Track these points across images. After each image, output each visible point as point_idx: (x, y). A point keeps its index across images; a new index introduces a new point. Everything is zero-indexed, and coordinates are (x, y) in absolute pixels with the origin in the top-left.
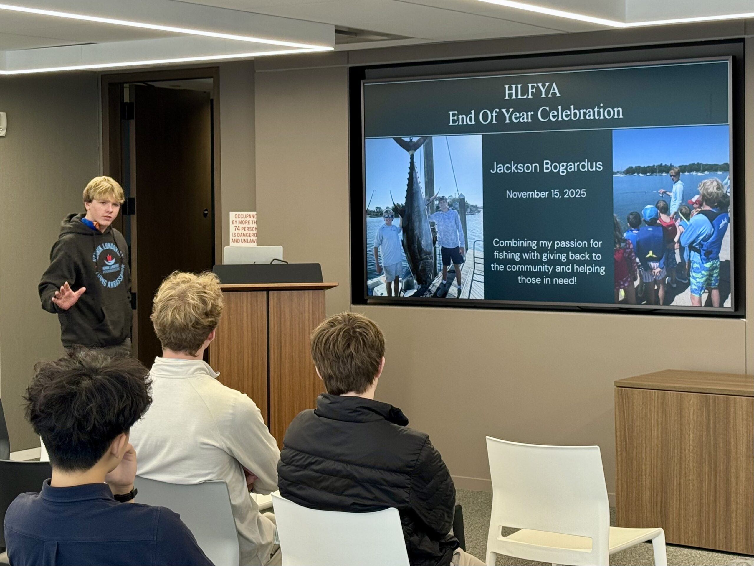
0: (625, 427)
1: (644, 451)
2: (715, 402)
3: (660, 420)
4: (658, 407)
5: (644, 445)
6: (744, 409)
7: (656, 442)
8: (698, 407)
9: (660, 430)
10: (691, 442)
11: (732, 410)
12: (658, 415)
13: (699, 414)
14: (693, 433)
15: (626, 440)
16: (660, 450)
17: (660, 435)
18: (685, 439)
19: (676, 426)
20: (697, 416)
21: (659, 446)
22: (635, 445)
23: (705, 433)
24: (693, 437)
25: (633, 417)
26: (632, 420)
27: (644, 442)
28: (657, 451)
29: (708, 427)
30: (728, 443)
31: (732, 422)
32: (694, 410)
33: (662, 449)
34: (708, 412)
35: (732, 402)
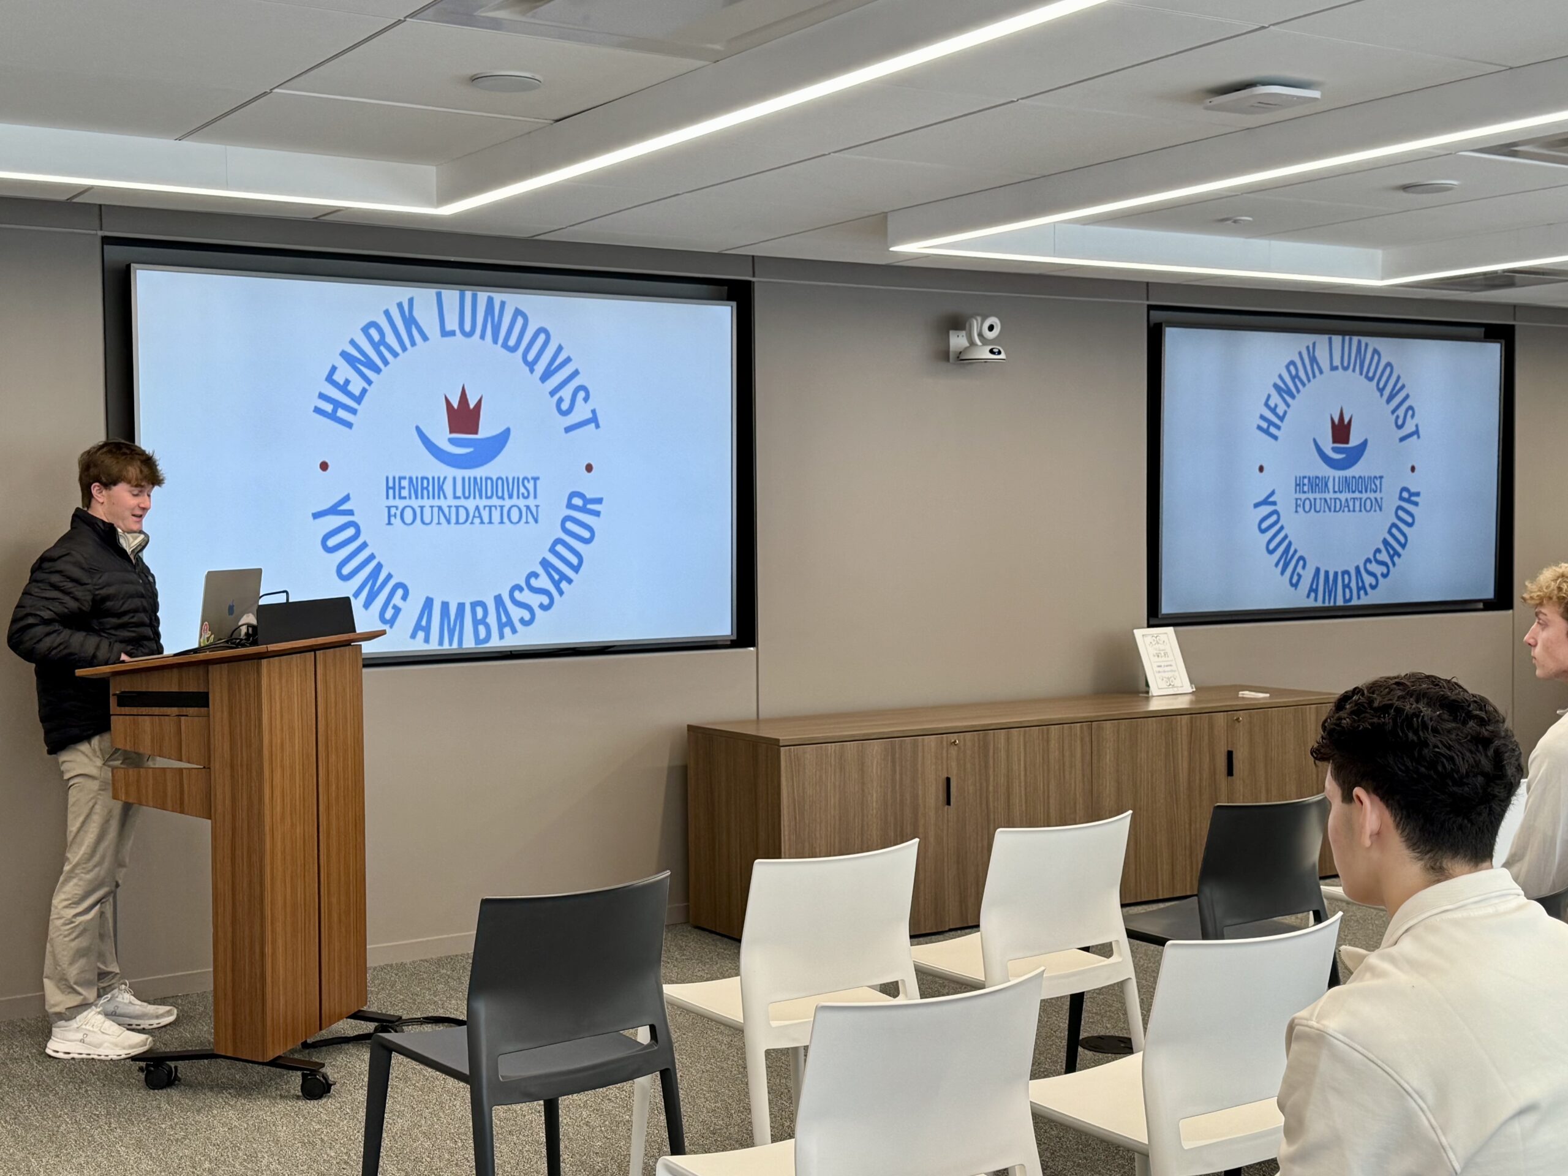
0: (794, 800)
1: (818, 828)
2: (901, 747)
3: (837, 784)
4: (835, 765)
5: (818, 820)
6: (933, 750)
7: (832, 813)
8: (883, 757)
9: (837, 796)
10: (874, 804)
11: (920, 754)
12: (835, 775)
13: (883, 766)
14: (877, 792)
15: (796, 818)
16: (837, 823)
17: (837, 804)
18: (867, 801)
19: (857, 789)
20: (881, 769)
21: (837, 818)
22: (807, 822)
23: (890, 790)
24: (877, 798)
25: (804, 784)
26: (804, 789)
27: (818, 815)
28: (835, 825)
29: (893, 781)
30: (915, 797)
31: (920, 769)
32: (877, 762)
33: (840, 819)
34: (893, 761)
35: (920, 744)
